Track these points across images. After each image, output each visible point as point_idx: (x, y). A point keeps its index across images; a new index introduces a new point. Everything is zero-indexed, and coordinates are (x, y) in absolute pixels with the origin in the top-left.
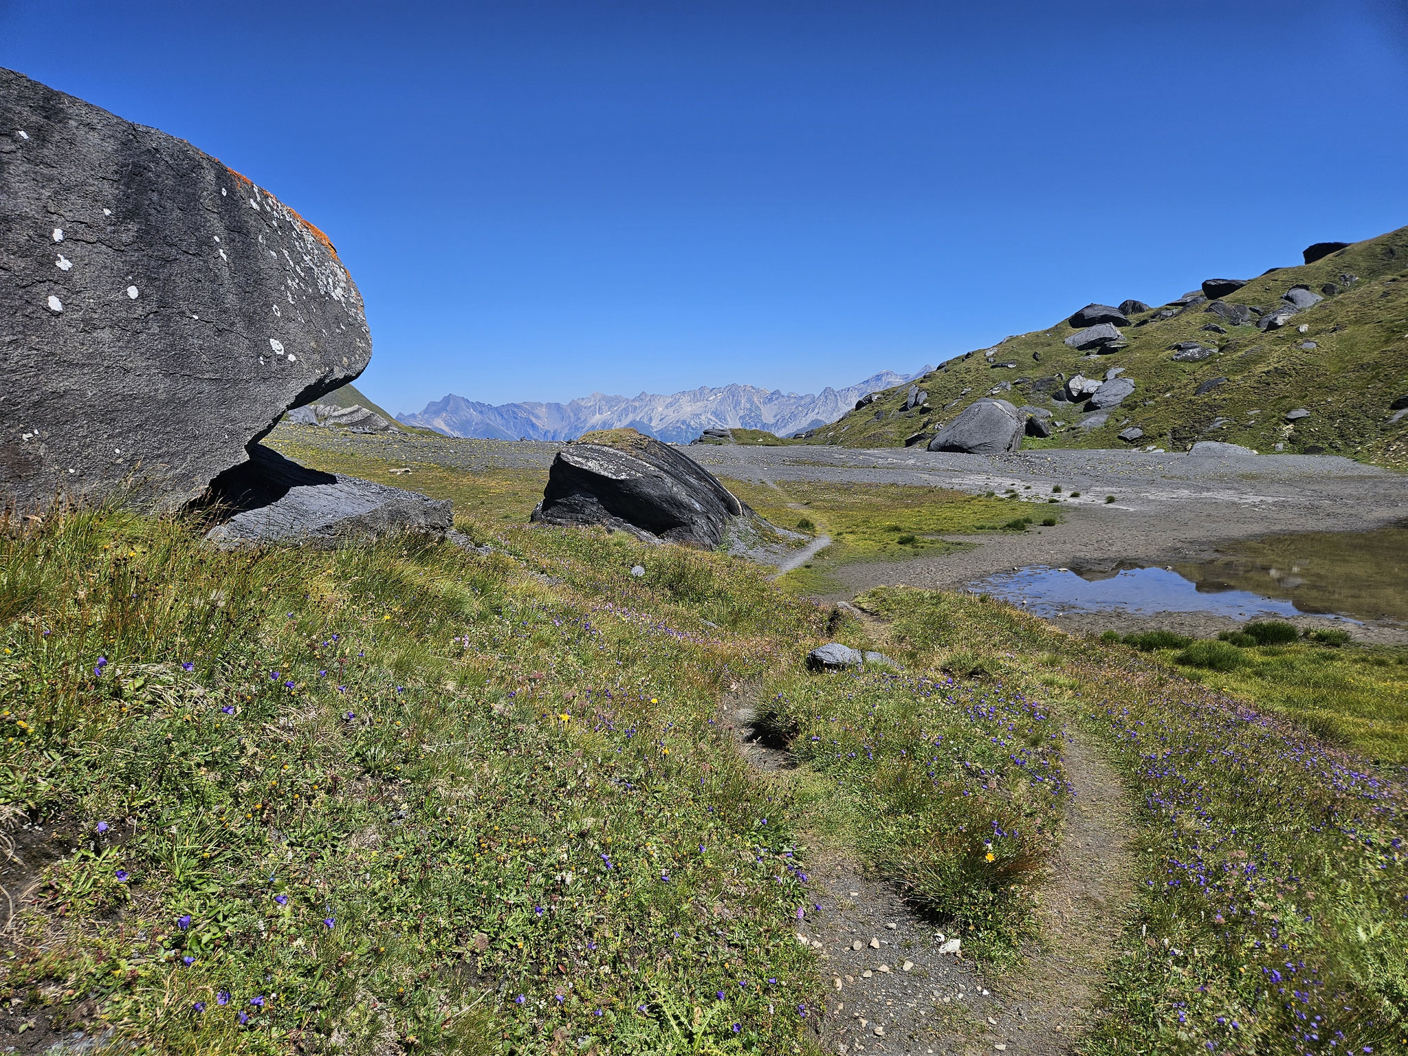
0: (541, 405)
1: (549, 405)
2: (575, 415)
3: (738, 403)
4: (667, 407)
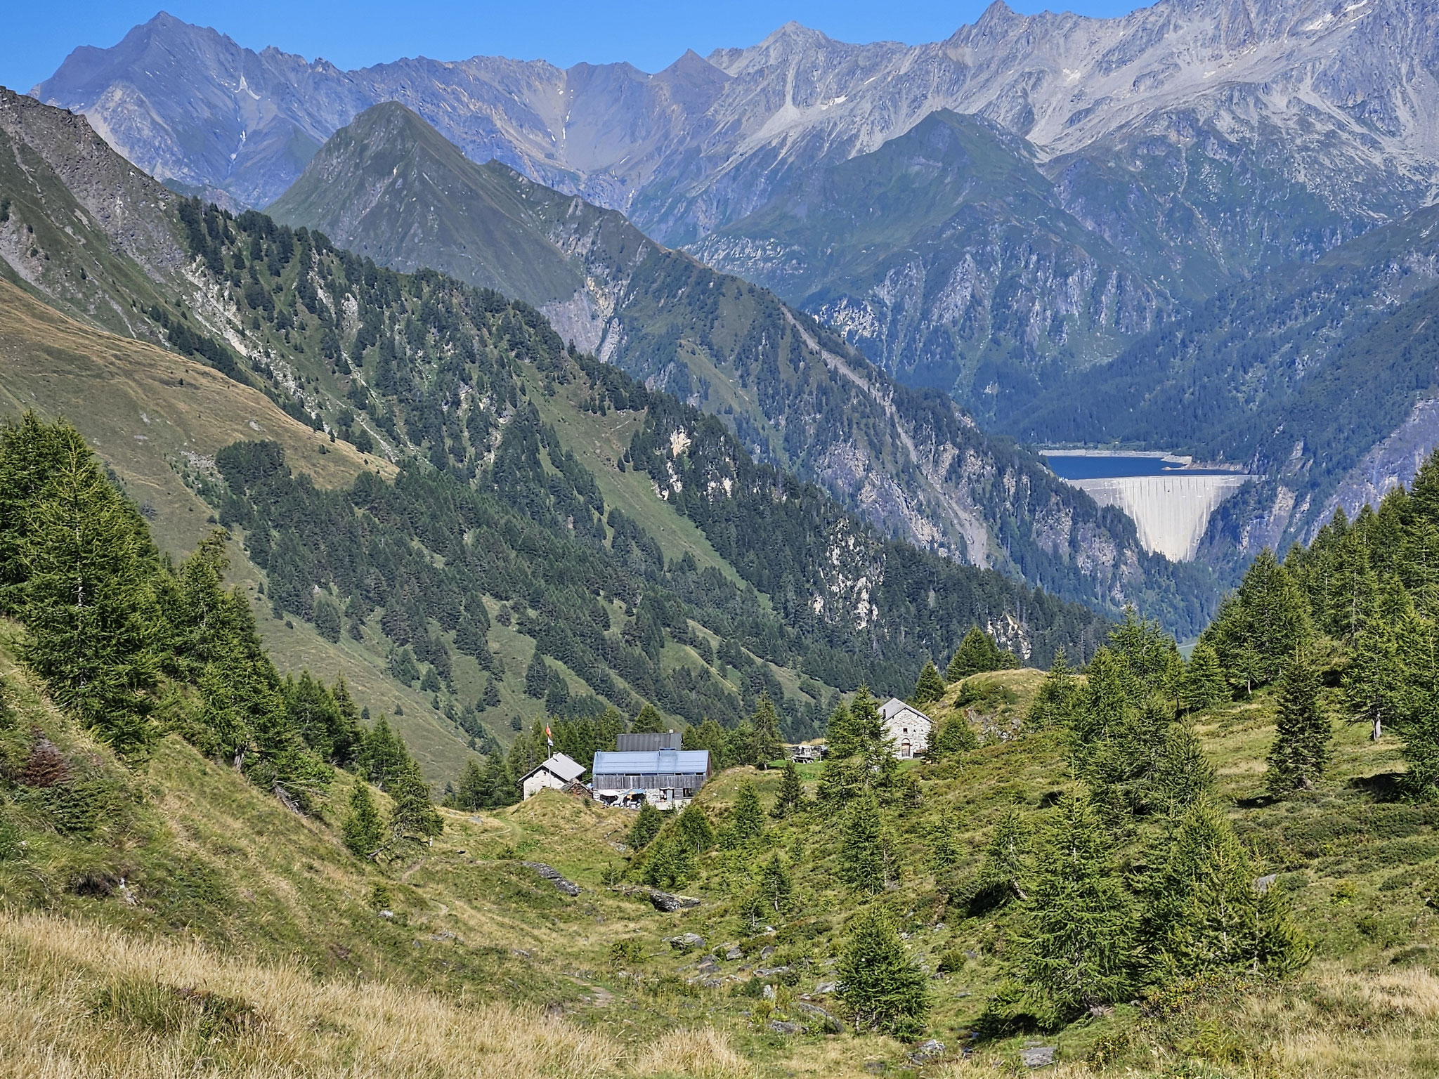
0: (549, 76)
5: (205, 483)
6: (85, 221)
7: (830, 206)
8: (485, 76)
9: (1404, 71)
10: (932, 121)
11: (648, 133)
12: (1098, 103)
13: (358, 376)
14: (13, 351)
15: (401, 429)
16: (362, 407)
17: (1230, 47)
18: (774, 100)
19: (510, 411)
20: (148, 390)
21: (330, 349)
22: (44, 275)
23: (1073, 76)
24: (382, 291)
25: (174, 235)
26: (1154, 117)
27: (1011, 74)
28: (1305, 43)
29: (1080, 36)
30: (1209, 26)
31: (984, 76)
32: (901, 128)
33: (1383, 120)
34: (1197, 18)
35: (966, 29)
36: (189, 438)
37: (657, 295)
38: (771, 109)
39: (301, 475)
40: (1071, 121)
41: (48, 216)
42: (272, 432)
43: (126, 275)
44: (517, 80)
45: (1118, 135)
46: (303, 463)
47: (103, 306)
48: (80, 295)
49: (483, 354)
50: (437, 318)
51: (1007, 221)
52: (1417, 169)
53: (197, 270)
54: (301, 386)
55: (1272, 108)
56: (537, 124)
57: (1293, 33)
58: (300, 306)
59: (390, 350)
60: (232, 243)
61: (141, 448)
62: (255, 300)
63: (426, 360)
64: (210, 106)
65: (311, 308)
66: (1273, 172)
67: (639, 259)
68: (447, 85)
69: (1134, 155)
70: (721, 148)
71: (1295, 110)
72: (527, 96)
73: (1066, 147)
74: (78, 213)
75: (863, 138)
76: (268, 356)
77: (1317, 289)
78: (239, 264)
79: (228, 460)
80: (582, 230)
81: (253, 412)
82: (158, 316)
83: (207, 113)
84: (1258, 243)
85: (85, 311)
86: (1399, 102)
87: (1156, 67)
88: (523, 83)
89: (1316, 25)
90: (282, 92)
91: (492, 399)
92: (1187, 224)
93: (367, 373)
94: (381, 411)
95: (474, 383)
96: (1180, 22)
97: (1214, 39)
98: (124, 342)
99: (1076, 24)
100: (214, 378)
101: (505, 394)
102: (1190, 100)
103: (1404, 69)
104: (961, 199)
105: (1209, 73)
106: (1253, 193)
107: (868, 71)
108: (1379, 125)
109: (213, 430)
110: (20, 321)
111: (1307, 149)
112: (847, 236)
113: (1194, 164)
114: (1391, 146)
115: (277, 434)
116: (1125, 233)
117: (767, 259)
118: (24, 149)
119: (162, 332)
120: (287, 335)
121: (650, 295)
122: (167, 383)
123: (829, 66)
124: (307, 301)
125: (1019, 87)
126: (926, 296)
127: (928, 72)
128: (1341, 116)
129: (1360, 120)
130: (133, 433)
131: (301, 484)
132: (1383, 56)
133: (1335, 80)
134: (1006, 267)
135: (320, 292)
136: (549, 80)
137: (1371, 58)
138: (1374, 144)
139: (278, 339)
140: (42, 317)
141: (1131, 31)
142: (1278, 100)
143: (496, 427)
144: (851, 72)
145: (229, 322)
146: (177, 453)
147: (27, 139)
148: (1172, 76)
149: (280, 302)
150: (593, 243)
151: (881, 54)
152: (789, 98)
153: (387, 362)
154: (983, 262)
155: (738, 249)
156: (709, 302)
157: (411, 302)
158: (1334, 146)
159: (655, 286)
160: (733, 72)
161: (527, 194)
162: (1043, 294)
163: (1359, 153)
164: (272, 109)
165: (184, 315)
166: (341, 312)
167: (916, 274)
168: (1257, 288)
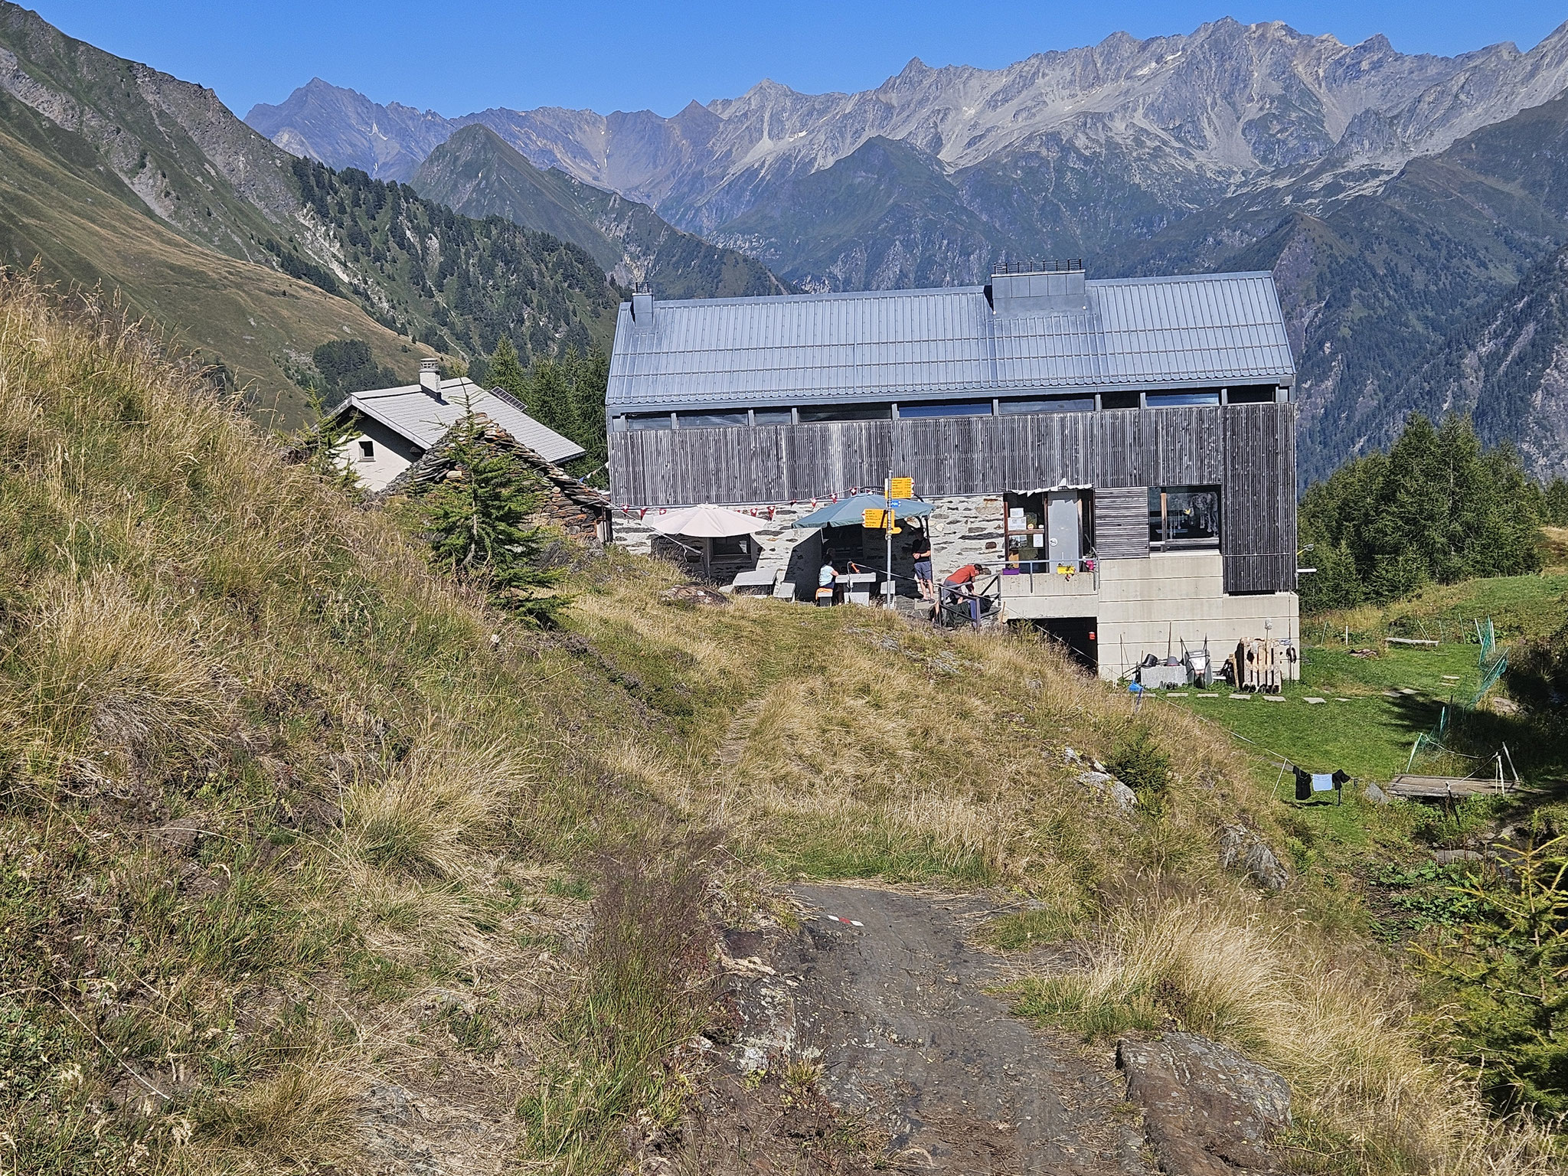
0: (594, 121)
1: (618, 121)
2: (694, 143)
3: (1239, 79)
4: (992, 104)
5: (304, 375)
6: (213, 173)
7: (797, 208)
8: (548, 121)
9: (1209, 102)
10: (870, 144)
11: (666, 161)
12: (988, 130)
13: (440, 299)
14: (141, 267)
15: (476, 341)
16: (445, 324)
17: (1082, 88)
18: (755, 135)
19: (564, 328)
20: (256, 300)
21: (418, 278)
22: (176, 213)
23: (970, 112)
24: (459, 231)
25: (288, 187)
26: (1030, 138)
27: (925, 111)
28: (1137, 84)
29: (974, 83)
30: (1067, 73)
31: (905, 114)
32: (846, 152)
33: (1194, 138)
34: (1058, 68)
35: (893, 79)
36: (290, 338)
37: (676, 267)
38: (753, 142)
39: (386, 369)
40: (969, 145)
41: (181, 168)
42: (361, 334)
43: (247, 216)
44: (571, 124)
45: (1004, 153)
46: (388, 359)
47: (225, 239)
48: (206, 230)
49: (542, 283)
50: (504, 254)
51: (925, 215)
52: (1220, 173)
53: (307, 214)
54: (393, 307)
55: (1114, 131)
56: (587, 156)
57: (1128, 77)
58: (392, 244)
59: (466, 280)
60: (336, 193)
61: (247, 346)
62: (355, 239)
63: (496, 287)
64: (351, 145)
65: (401, 246)
66: (1117, 176)
67: (662, 240)
68: (521, 128)
69: (1016, 167)
70: (718, 171)
71: (1131, 132)
72: (579, 136)
73: (964, 163)
74: (207, 166)
75: (820, 161)
76: (366, 283)
77: (1153, 258)
78: (342, 210)
79: (324, 356)
80: (619, 219)
81: (346, 318)
82: (272, 247)
83: (350, 151)
84: (1107, 229)
85: (211, 242)
86: (1206, 125)
87: (1029, 103)
88: (576, 126)
89: (1145, 71)
90: (403, 134)
91: (549, 318)
92: (1055, 216)
93: (448, 298)
94: (459, 327)
95: (534, 305)
96: (1047, 71)
97: (1071, 82)
98: (239, 264)
99: (971, 74)
100: (314, 292)
101: (561, 315)
102: (1054, 126)
103: (1209, 101)
104: (891, 201)
105: (1068, 107)
106: (1103, 192)
107: (822, 113)
108: (1192, 141)
109: (311, 332)
110: (150, 244)
111: (1141, 159)
112: (810, 230)
113: (1060, 171)
114: (1200, 156)
115: (367, 337)
116: (1010, 223)
117: (752, 249)
118: (161, 114)
119: (275, 260)
120: (382, 265)
121: (671, 266)
122: (272, 294)
123: (794, 110)
124: (397, 239)
125: (931, 121)
126: (867, 272)
127: (865, 112)
128: (1164, 135)
129: (1178, 139)
130: (243, 334)
131: (385, 376)
132: (1194, 91)
133: (1160, 110)
134: (925, 249)
135: (408, 233)
136: (594, 124)
137: (1185, 92)
138: (1189, 156)
139: (374, 270)
140: (169, 242)
141: (1011, 78)
142: (1119, 125)
143: (553, 340)
144: (810, 114)
145: (334, 256)
146: (280, 351)
147: (164, 107)
148: (1041, 110)
149: (375, 241)
150: (628, 228)
151: (831, 100)
152: (766, 133)
153: (463, 288)
154: (908, 245)
155: (732, 242)
156: (714, 269)
157: (483, 242)
158: (1161, 157)
159: (674, 259)
160: (725, 117)
161: (578, 192)
162: (952, 268)
163: (1179, 162)
164: (395, 147)
165: (295, 248)
166: (425, 249)
167: (860, 256)
168: (1109, 258)
